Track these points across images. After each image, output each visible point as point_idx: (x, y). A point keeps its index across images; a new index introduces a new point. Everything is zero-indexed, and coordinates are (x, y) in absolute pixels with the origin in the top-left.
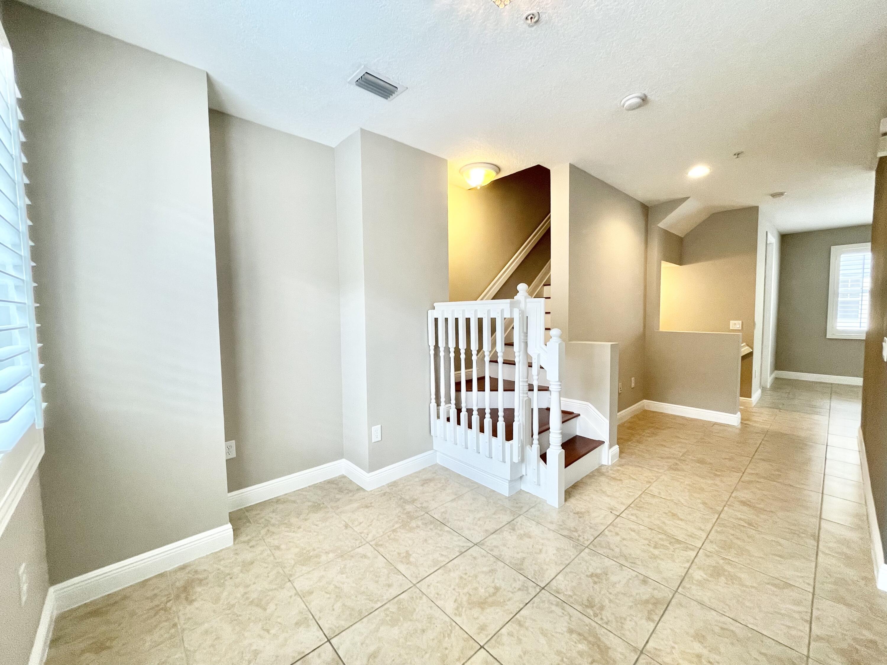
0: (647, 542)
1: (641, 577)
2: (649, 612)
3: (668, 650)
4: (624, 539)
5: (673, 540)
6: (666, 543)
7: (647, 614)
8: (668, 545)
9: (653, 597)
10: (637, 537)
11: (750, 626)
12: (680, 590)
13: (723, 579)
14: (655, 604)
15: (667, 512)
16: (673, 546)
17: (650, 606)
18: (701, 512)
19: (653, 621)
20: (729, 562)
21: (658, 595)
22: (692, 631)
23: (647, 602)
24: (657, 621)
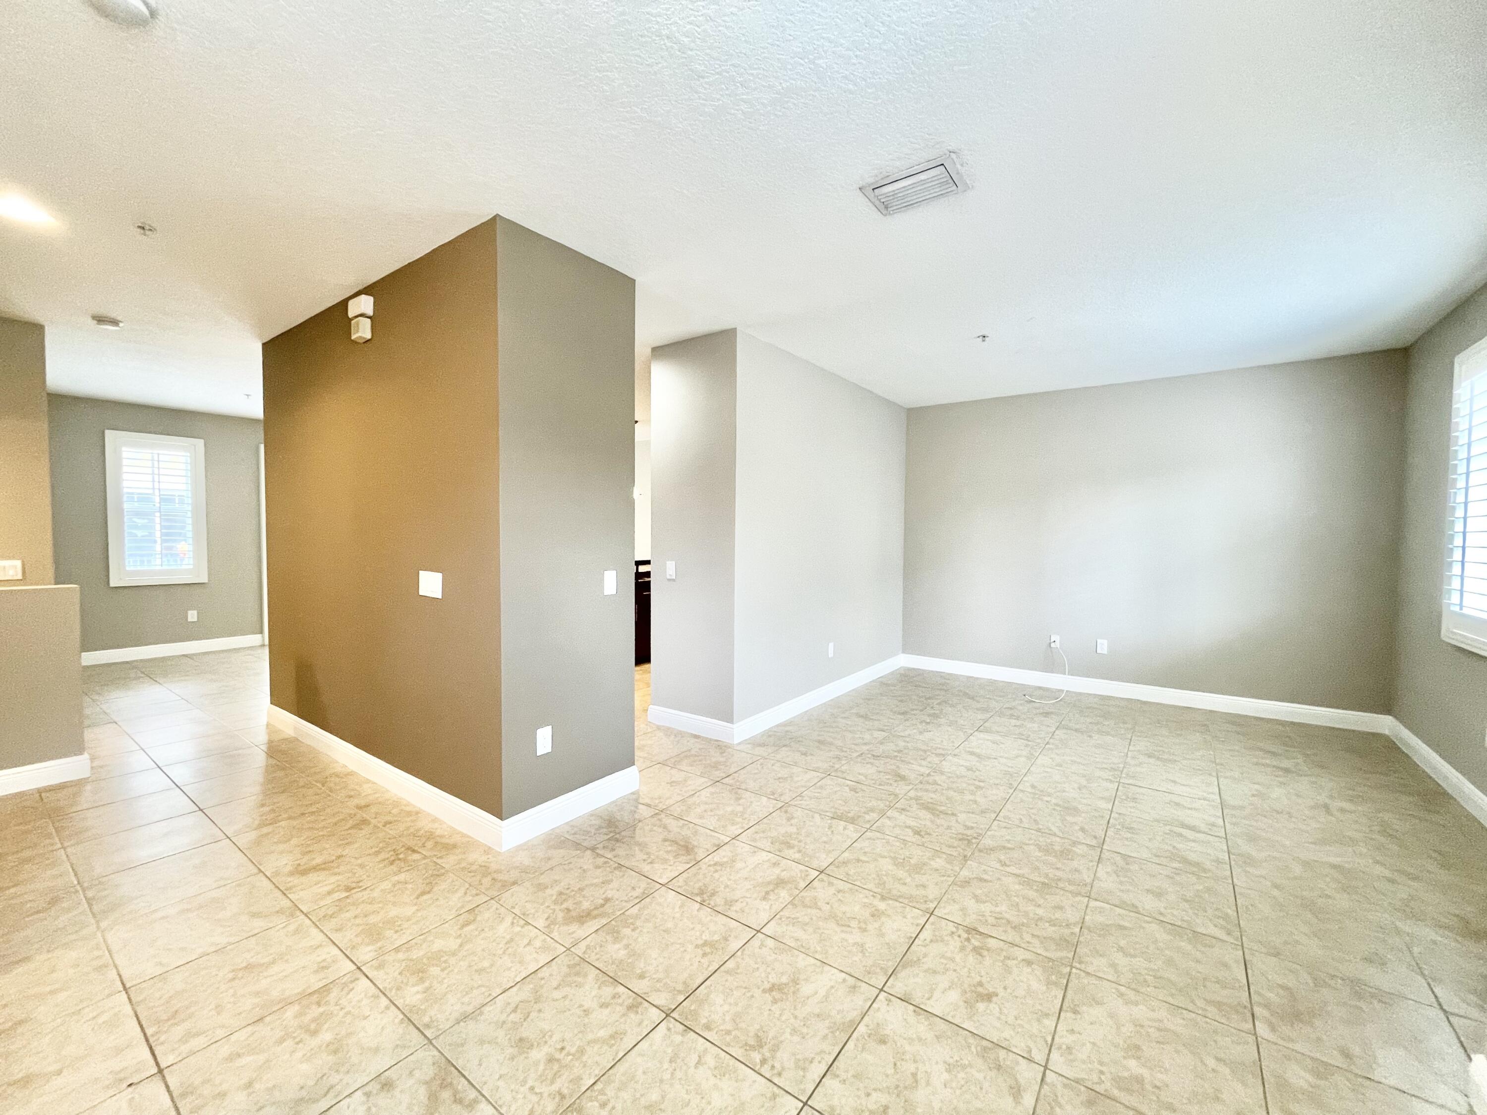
0: (289, 1043)
1: (374, 1087)
2: (458, 1101)
3: (535, 1099)
4: (250, 1084)
5: (315, 998)
6: (315, 1011)
7: (459, 1107)
8: (321, 1010)
9: (427, 1083)
10: (262, 1058)
11: (518, 979)
12: (428, 1033)
13: (434, 971)
14: (443, 1086)
15: (231, 975)
16: (327, 1003)
17: (446, 1095)
18: (277, 928)
19: (475, 1101)
20: (407, 946)
21: (428, 1072)
22: (510, 1051)
23: (433, 1097)
24: (478, 1094)
